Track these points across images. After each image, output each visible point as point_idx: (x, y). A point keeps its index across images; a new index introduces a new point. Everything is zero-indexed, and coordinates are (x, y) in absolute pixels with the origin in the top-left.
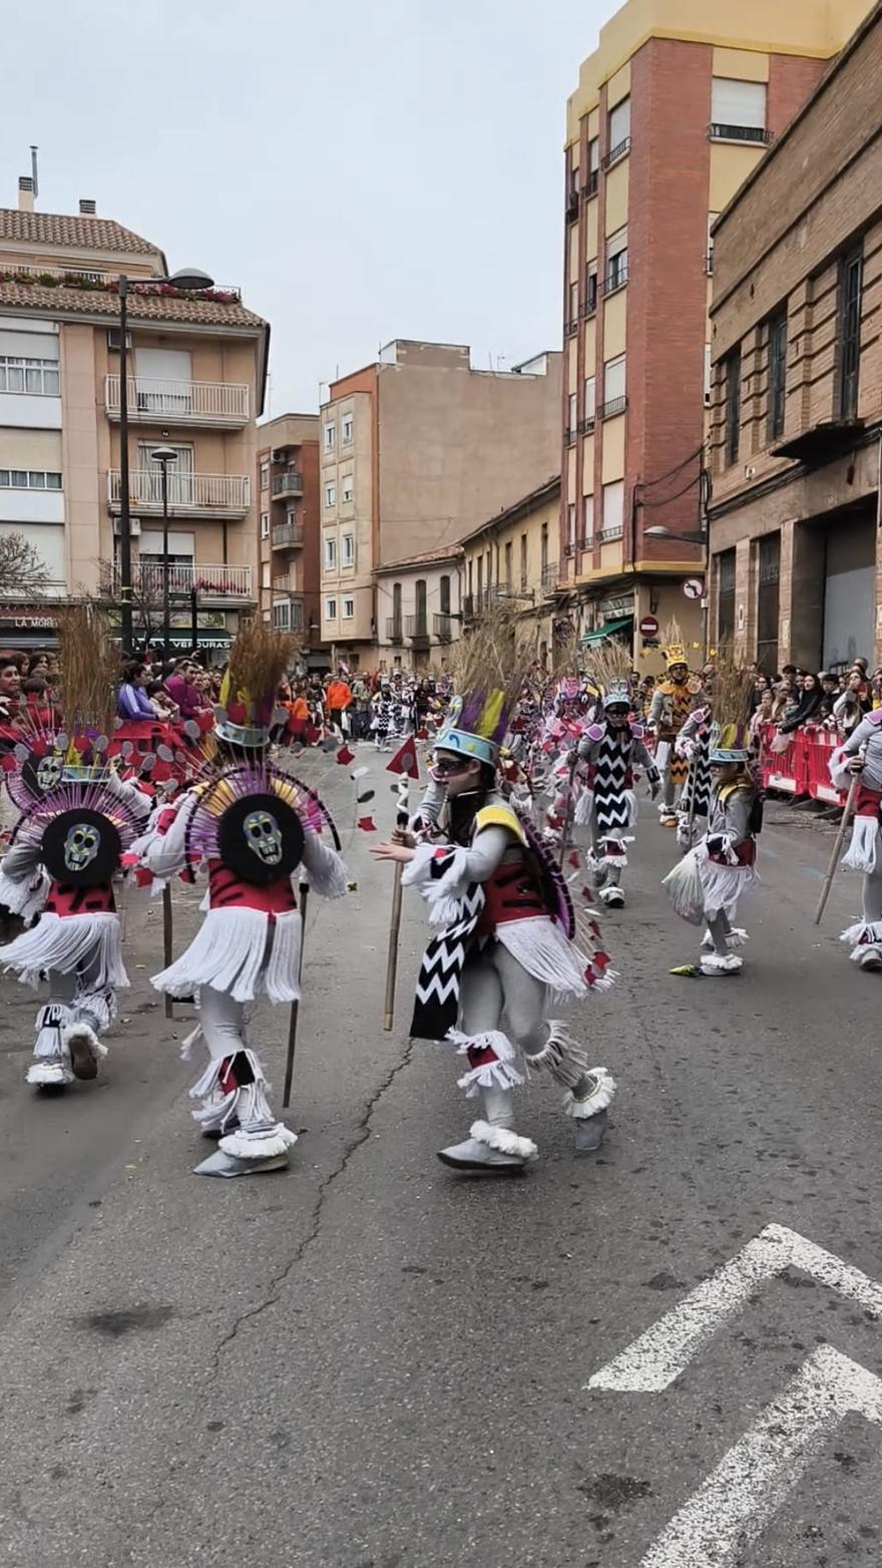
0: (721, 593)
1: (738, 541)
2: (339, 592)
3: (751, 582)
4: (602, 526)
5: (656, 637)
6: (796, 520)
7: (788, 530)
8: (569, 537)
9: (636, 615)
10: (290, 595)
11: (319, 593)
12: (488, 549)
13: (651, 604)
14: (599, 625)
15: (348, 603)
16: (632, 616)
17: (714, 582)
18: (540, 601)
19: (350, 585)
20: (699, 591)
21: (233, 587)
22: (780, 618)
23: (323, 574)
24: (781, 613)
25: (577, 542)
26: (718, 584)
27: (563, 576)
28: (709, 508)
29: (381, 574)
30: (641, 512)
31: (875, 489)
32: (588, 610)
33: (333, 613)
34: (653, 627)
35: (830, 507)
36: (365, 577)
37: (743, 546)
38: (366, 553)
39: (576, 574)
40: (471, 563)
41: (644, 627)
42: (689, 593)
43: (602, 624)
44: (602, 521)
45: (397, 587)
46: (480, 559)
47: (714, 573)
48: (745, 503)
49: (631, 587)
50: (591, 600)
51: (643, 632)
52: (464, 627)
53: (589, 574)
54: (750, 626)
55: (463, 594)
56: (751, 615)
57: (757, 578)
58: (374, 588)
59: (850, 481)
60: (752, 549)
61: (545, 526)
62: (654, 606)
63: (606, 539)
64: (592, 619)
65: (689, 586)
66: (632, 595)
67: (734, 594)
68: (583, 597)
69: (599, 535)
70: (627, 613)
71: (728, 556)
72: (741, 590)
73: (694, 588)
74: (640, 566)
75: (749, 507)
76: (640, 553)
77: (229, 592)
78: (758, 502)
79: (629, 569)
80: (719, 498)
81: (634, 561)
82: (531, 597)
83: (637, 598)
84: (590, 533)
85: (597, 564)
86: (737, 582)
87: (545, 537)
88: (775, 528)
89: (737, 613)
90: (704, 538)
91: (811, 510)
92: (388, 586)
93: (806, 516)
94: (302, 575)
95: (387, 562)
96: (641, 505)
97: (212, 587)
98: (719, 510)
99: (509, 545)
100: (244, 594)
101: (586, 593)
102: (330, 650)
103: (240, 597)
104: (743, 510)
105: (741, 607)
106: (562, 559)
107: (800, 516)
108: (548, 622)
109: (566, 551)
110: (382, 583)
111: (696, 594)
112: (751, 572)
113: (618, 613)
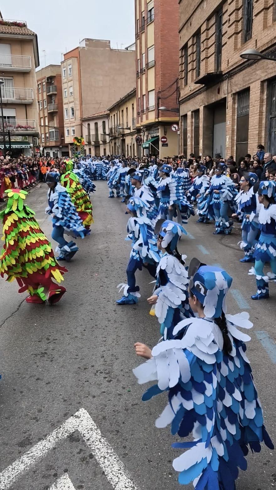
0: (184, 129)
1: (188, 112)
2: (70, 126)
3: (192, 126)
4: (148, 106)
5: (166, 143)
6: (204, 105)
7: (201, 109)
8: (139, 109)
9: (160, 136)
10: (55, 128)
11: (64, 127)
12: (117, 112)
13: (164, 132)
14: (149, 139)
15: (73, 130)
16: (158, 136)
17: (181, 125)
18: (132, 131)
19: (74, 124)
20: (177, 128)
21: (30, 127)
22: (200, 138)
23: (65, 120)
25: (141, 111)
26: (183, 126)
27: (138, 123)
28: (180, 100)
29: (83, 120)
30: (160, 100)
31: (226, 96)
32: (146, 133)
33: (68, 133)
34: (165, 140)
35: (213, 102)
36: (78, 122)
37: (189, 114)
38: (78, 113)
39: (141, 122)
40: (112, 117)
41: (162, 140)
43: (150, 139)
44: (148, 104)
45: (89, 125)
46: (114, 115)
47: (181, 123)
48: (189, 99)
49: (157, 126)
50: (147, 130)
51: (162, 141)
52: (110, 138)
53: (145, 122)
54: (192, 141)
55: (110, 127)
56: (192, 137)
57: (194, 125)
58: (81, 125)
59: (219, 93)
60: (192, 115)
61: (133, 104)
62: (165, 133)
63: (150, 110)
64: (147, 136)
65: (174, 127)
66: (158, 129)
67: (187, 130)
68: (145, 129)
69: (148, 109)
70: (157, 135)
71: (185, 116)
72: (189, 129)
73: (175, 128)
74: (160, 119)
75: (191, 100)
76: (160, 115)
77: (28, 129)
78: (193, 99)
79: (157, 120)
80: (182, 97)
81: (158, 118)
82: (130, 129)
83: (160, 130)
84: (145, 108)
85: (147, 118)
86: (188, 126)
87: (133, 108)
88: (198, 108)
89: (188, 136)
90: (178, 110)
91: (208, 102)
92: (85, 125)
93: (206, 104)
94: (58, 121)
95: (85, 116)
96: (160, 98)
97: (23, 127)
98: (182, 101)
99: (122, 111)
100: (34, 130)
101: (145, 128)
102: (68, 146)
103: (32, 130)
104: (189, 101)
105: (189, 135)
106: (137, 116)
107: (205, 104)
108: (134, 137)
109: (138, 114)
110: (84, 124)
111: (176, 129)
112: (192, 122)
113: (155, 135)
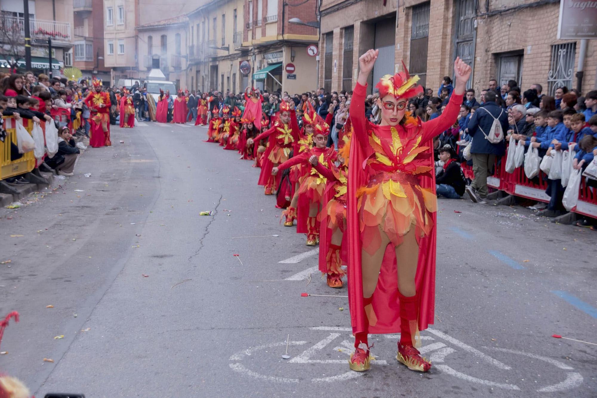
0: (326, 54)
1: (334, 28)
2: (116, 39)
3: (340, 49)
4: (266, 14)
5: (294, 73)
6: (361, 21)
7: (357, 25)
8: (249, 18)
9: (284, 62)
10: (85, 38)
11: (103, 39)
12: (203, 20)
13: (291, 57)
14: (264, 66)
15: (121, 45)
16: (281, 63)
17: (323, 47)
18: (232, 51)
19: (122, 36)
20: (315, 52)
21: (59, 34)
22: (353, 68)
23: (105, 27)
24: (354, 65)
25: (253, 21)
26: (325, 49)
27: (246, 39)
28: (321, 10)
29: (141, 30)
30: (287, 8)
31: (395, 10)
32: (259, 58)
33: (112, 50)
34: (292, 69)
35: (376, 16)
36: (131, 31)
37: (337, 31)
38: (131, 17)
39: (253, 38)
40: (193, 27)
41: (288, 68)
42: (310, 53)
43: (266, 66)
44: (267, 12)
45: (150, 38)
46: (198, 26)
47: (323, 43)
48: (338, 10)
49: (281, 47)
50: (260, 52)
51: (288, 71)
52: (189, 63)
53: (260, 39)
54: (339, 71)
55: (188, 45)
56: (340, 65)
57: (343, 47)
58: (136, 37)
59: (385, 4)
60: (341, 33)
61: (235, 10)
62: (293, 58)
63: (269, 22)
64: (261, 62)
65: (311, 49)
66: (282, 52)
67: (332, 55)
68: (256, 51)
69: (265, 19)
70: (279, 61)
71: (330, 34)
72: (335, 53)
73: (313, 51)
74: (286, 37)
75: (340, 11)
76: (286, 30)
77: (57, 37)
78: (344, 10)
79: (281, 38)
80: (326, 6)
81: (283, 34)
82: (228, 49)
83: (284, 53)
84: (260, 17)
85: (264, 34)
86: (334, 49)
87: (236, 17)
88: (351, 24)
89: (333, 64)
90: (318, 25)
91: (367, 16)
92: (144, 37)
93: (365, 19)
94: (92, 28)
95: (144, 23)
96: (287, 5)
97: (47, 33)
98: (325, 12)
99: (215, 19)
100: (66, 39)
101: (258, 48)
102: (110, 72)
103: (64, 40)
104: (337, 13)
105: (335, 62)
106: (244, 30)
107: (363, 19)
108: (237, 62)
109: (247, 26)
110: (141, 35)
111: (314, 53)
112: (341, 44)
113: (274, 61)
